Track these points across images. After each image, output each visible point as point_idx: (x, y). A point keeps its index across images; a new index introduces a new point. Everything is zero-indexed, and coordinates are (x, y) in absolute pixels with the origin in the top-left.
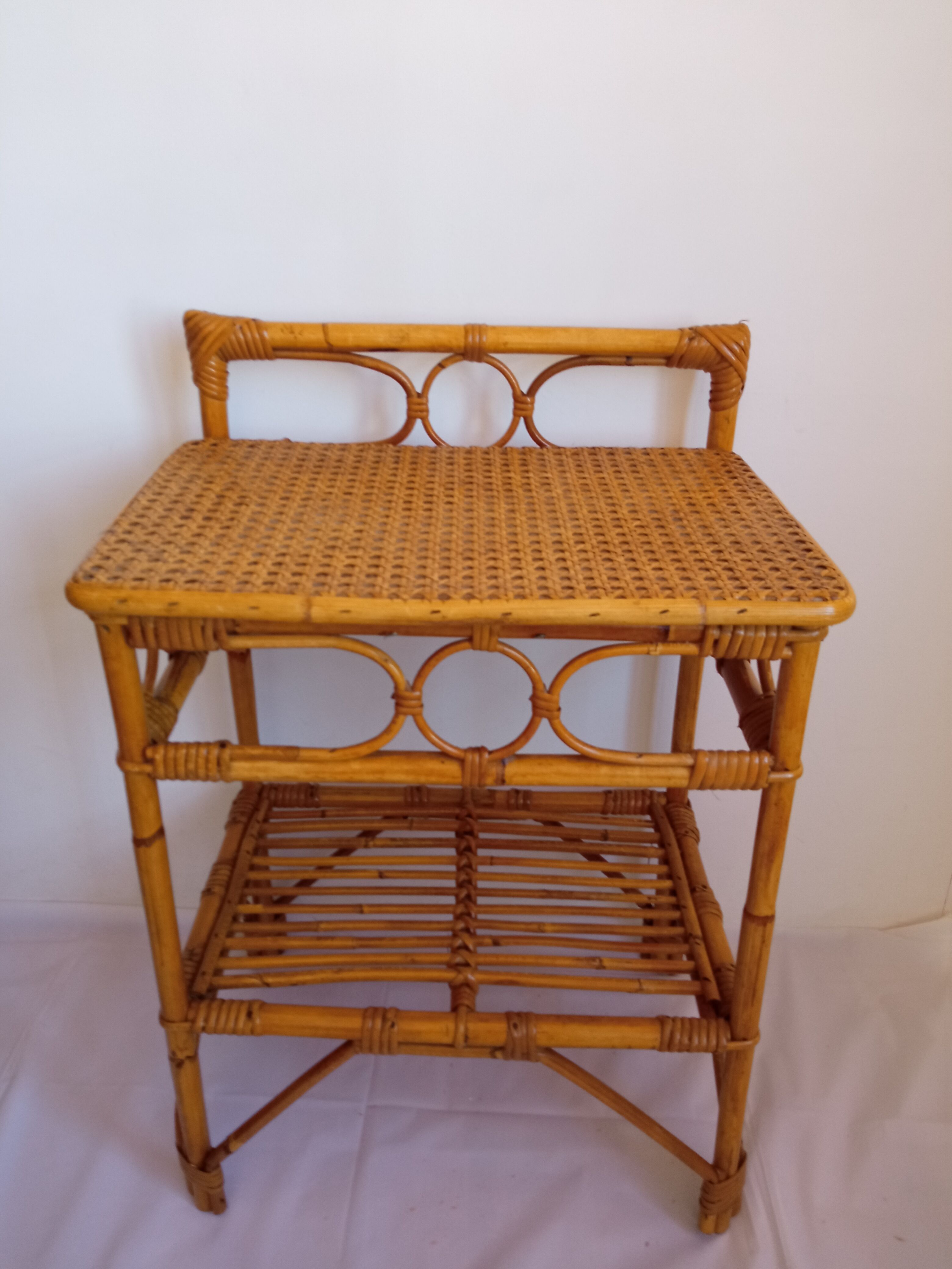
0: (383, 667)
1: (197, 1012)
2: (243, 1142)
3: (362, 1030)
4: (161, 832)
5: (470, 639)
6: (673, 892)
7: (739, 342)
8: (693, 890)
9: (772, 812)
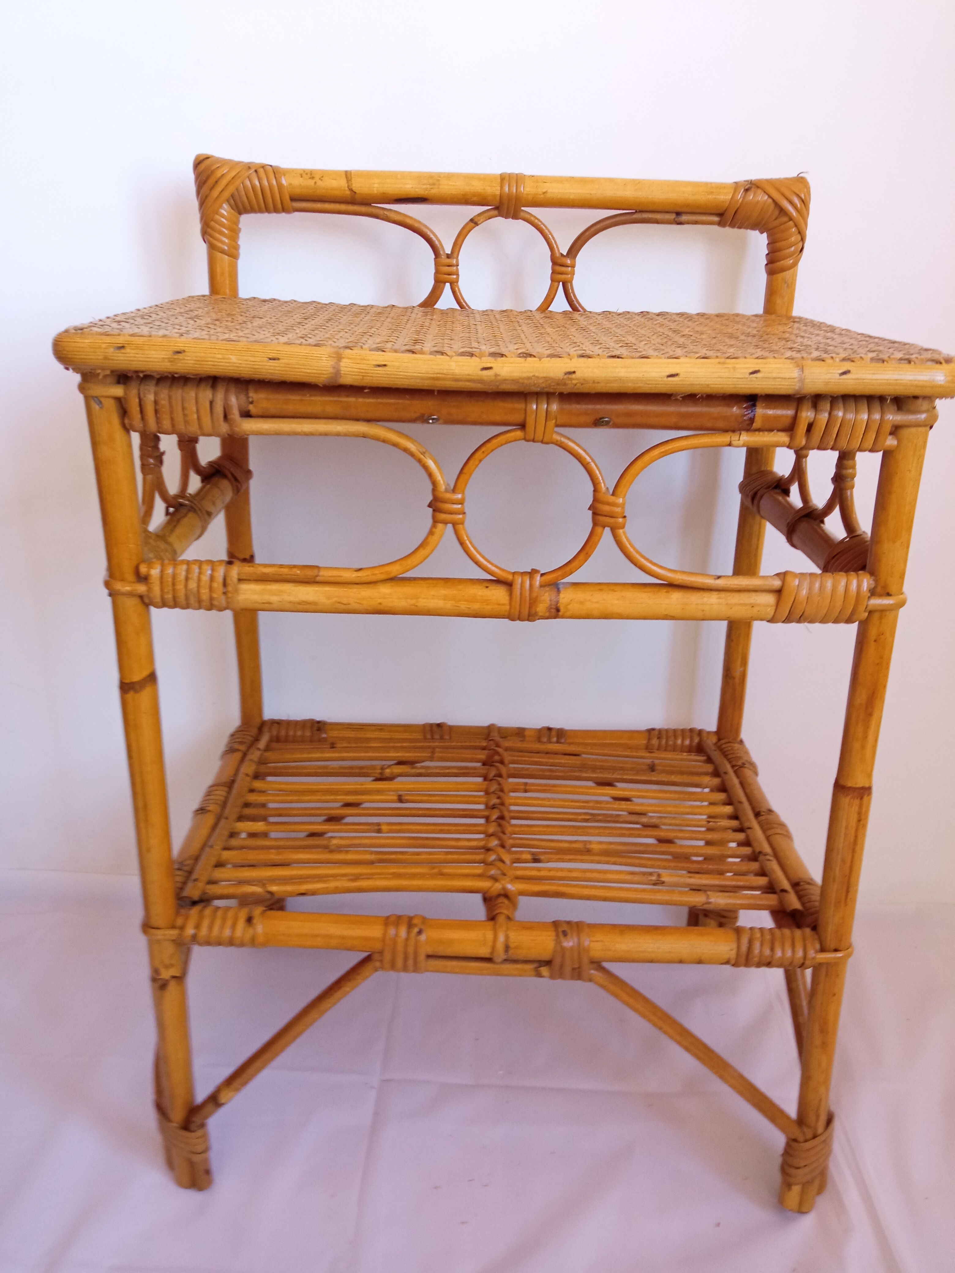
0: (420, 461)
1: (187, 918)
2: (238, 1090)
3: (383, 940)
4: (152, 678)
5: (522, 426)
6: (735, 817)
7: (800, 195)
8: (757, 815)
9: (871, 650)
